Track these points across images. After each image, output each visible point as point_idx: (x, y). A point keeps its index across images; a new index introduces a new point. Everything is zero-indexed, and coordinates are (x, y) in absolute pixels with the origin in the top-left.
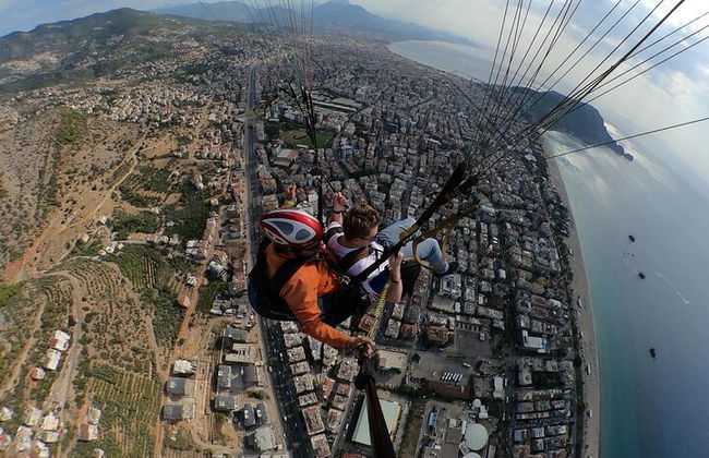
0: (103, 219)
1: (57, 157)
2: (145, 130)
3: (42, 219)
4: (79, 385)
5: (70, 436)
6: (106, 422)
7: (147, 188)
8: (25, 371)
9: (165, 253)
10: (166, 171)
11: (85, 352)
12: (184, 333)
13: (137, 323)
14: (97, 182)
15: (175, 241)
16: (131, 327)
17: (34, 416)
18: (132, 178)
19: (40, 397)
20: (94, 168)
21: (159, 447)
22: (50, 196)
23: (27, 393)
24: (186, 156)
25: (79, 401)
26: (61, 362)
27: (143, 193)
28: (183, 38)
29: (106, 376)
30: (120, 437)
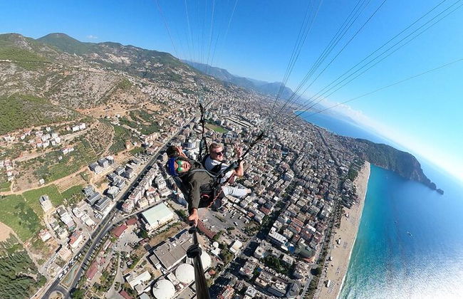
0: (119, 116)
1: (115, 90)
2: (152, 100)
3: (98, 104)
4: (76, 140)
5: (59, 148)
6: (72, 154)
7: (140, 116)
8: (65, 125)
9: (132, 134)
10: (151, 115)
11: (86, 134)
12: (120, 154)
13: (107, 141)
14: (124, 106)
15: (139, 133)
16: (105, 141)
17: (55, 135)
18: (137, 111)
19: (62, 134)
20: (125, 101)
21: (78, 172)
22: (105, 100)
23: (60, 130)
24: (161, 115)
25: (71, 143)
26: (77, 131)
27: (138, 117)
28: (189, 76)
29: (86, 144)
30: (71, 160)
